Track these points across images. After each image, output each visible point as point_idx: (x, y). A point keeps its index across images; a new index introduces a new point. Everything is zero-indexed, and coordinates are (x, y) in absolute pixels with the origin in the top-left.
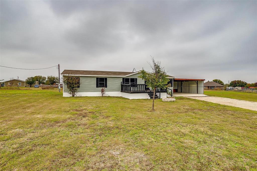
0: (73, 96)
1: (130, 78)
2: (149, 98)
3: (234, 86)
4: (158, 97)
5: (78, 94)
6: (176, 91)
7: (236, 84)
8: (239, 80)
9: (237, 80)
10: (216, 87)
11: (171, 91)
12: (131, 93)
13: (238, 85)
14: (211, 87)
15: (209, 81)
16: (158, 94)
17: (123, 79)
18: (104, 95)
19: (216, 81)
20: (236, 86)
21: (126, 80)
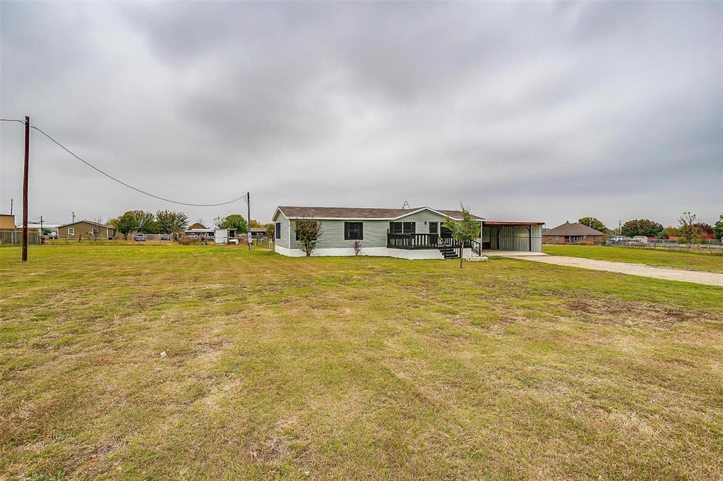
0: (308, 255)
1: (402, 221)
2: (443, 257)
3: (632, 236)
4: (457, 256)
5: (317, 252)
6: (486, 246)
7: (636, 228)
8: (645, 219)
9: (638, 220)
10: (585, 237)
11: (478, 245)
12: (412, 249)
13: (640, 231)
14: (572, 237)
15: (567, 222)
16: (457, 251)
17: (391, 223)
18: (359, 254)
19: (586, 222)
20: (638, 234)
21: (395, 226)
